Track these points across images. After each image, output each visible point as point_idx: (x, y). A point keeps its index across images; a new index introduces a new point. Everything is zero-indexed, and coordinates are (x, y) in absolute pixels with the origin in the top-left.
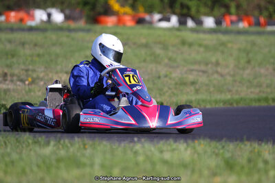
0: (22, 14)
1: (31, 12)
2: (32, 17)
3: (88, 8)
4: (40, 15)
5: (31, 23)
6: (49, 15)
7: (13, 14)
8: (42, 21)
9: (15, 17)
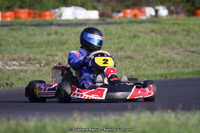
0: (135, 11)
1: (143, 9)
2: (144, 13)
3: (189, 4)
4: (149, 11)
5: (143, 18)
6: (157, 11)
7: (129, 11)
8: (151, 16)
9: (131, 13)
